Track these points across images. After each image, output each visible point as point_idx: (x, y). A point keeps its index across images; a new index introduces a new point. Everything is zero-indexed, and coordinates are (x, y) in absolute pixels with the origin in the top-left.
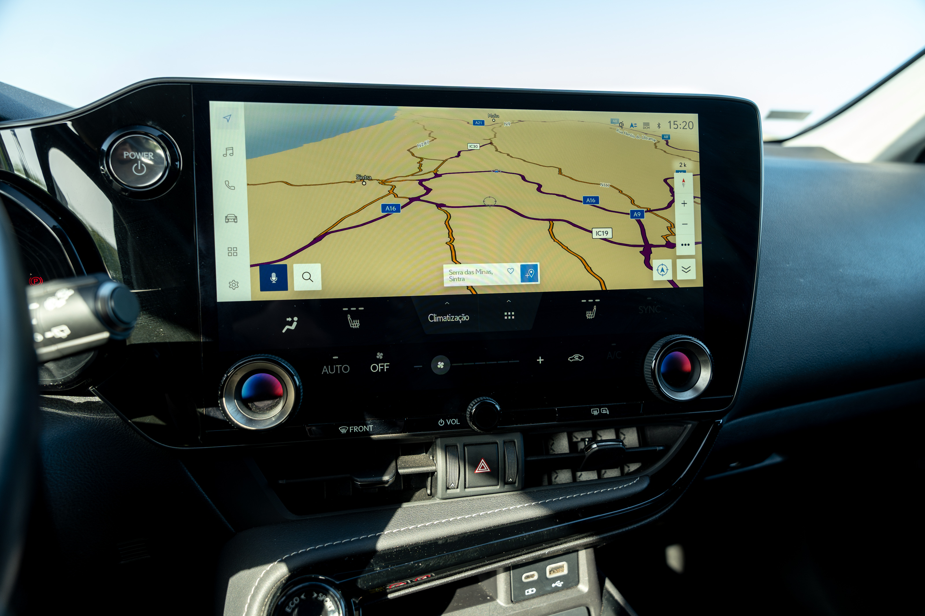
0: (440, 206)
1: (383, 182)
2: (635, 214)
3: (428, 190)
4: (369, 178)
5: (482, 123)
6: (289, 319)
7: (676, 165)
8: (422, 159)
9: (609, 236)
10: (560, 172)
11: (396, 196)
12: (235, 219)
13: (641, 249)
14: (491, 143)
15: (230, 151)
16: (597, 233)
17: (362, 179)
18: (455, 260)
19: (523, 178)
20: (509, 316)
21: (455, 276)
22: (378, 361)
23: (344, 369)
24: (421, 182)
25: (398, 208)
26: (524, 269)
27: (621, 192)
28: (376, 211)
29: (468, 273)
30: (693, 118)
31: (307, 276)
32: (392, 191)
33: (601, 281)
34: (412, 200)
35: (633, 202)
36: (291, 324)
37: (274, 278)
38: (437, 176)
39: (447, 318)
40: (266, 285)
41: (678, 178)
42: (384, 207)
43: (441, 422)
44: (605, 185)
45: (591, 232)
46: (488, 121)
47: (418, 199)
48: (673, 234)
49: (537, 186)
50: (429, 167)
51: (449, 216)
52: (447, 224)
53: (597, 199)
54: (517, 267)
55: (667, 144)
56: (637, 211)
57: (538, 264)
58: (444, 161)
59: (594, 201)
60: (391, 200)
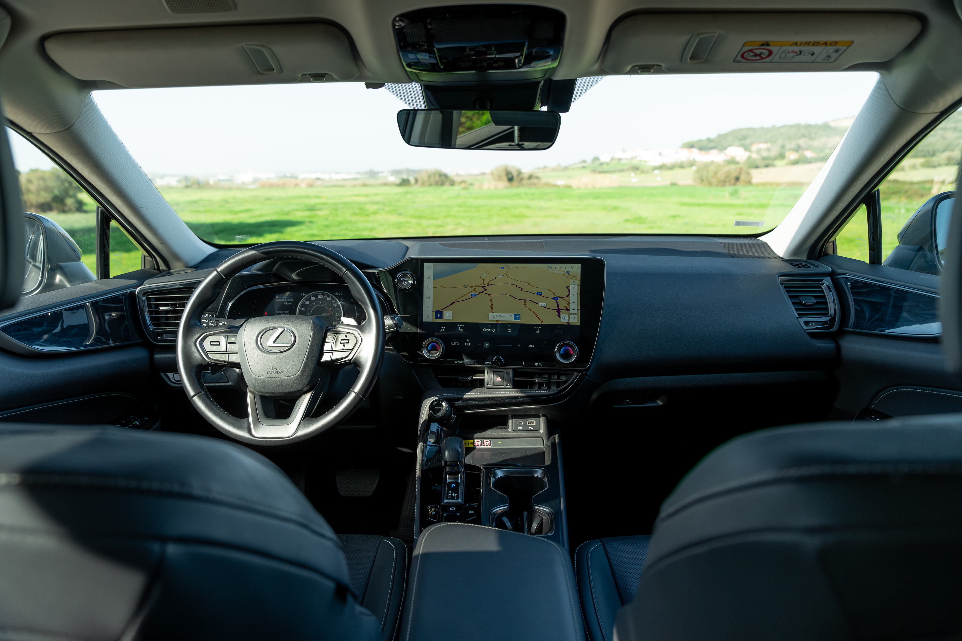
0: (489, 295)
1: (472, 287)
2: (555, 299)
3: (486, 290)
4: (468, 286)
5: (504, 268)
6: (442, 328)
7: (571, 282)
8: (484, 280)
9: (545, 306)
10: (529, 284)
11: (475, 291)
12: (429, 298)
13: (557, 311)
14: (506, 275)
15: (429, 278)
16: (541, 305)
17: (465, 286)
18: (493, 312)
19: (516, 286)
20: (509, 330)
21: (493, 317)
22: (467, 342)
23: (457, 344)
24: (483, 287)
25: (476, 295)
26: (515, 316)
27: (550, 291)
28: (469, 296)
29: (497, 316)
30: (579, 265)
31: (448, 315)
32: (474, 290)
33: (542, 321)
34: (480, 293)
35: (554, 294)
36: (443, 329)
37: (439, 315)
38: (488, 285)
39: (489, 330)
40: (436, 317)
41: (572, 286)
42: (472, 294)
43: (486, 363)
44: (544, 288)
45: (539, 304)
46: (506, 268)
47: (482, 292)
48: (569, 306)
49: (521, 289)
50: (486, 282)
51: (492, 298)
52: (491, 300)
53: (541, 293)
54: (513, 315)
55: (568, 275)
56: (556, 298)
57: (520, 314)
58: (491, 281)
59: (540, 294)
60: (474, 293)
